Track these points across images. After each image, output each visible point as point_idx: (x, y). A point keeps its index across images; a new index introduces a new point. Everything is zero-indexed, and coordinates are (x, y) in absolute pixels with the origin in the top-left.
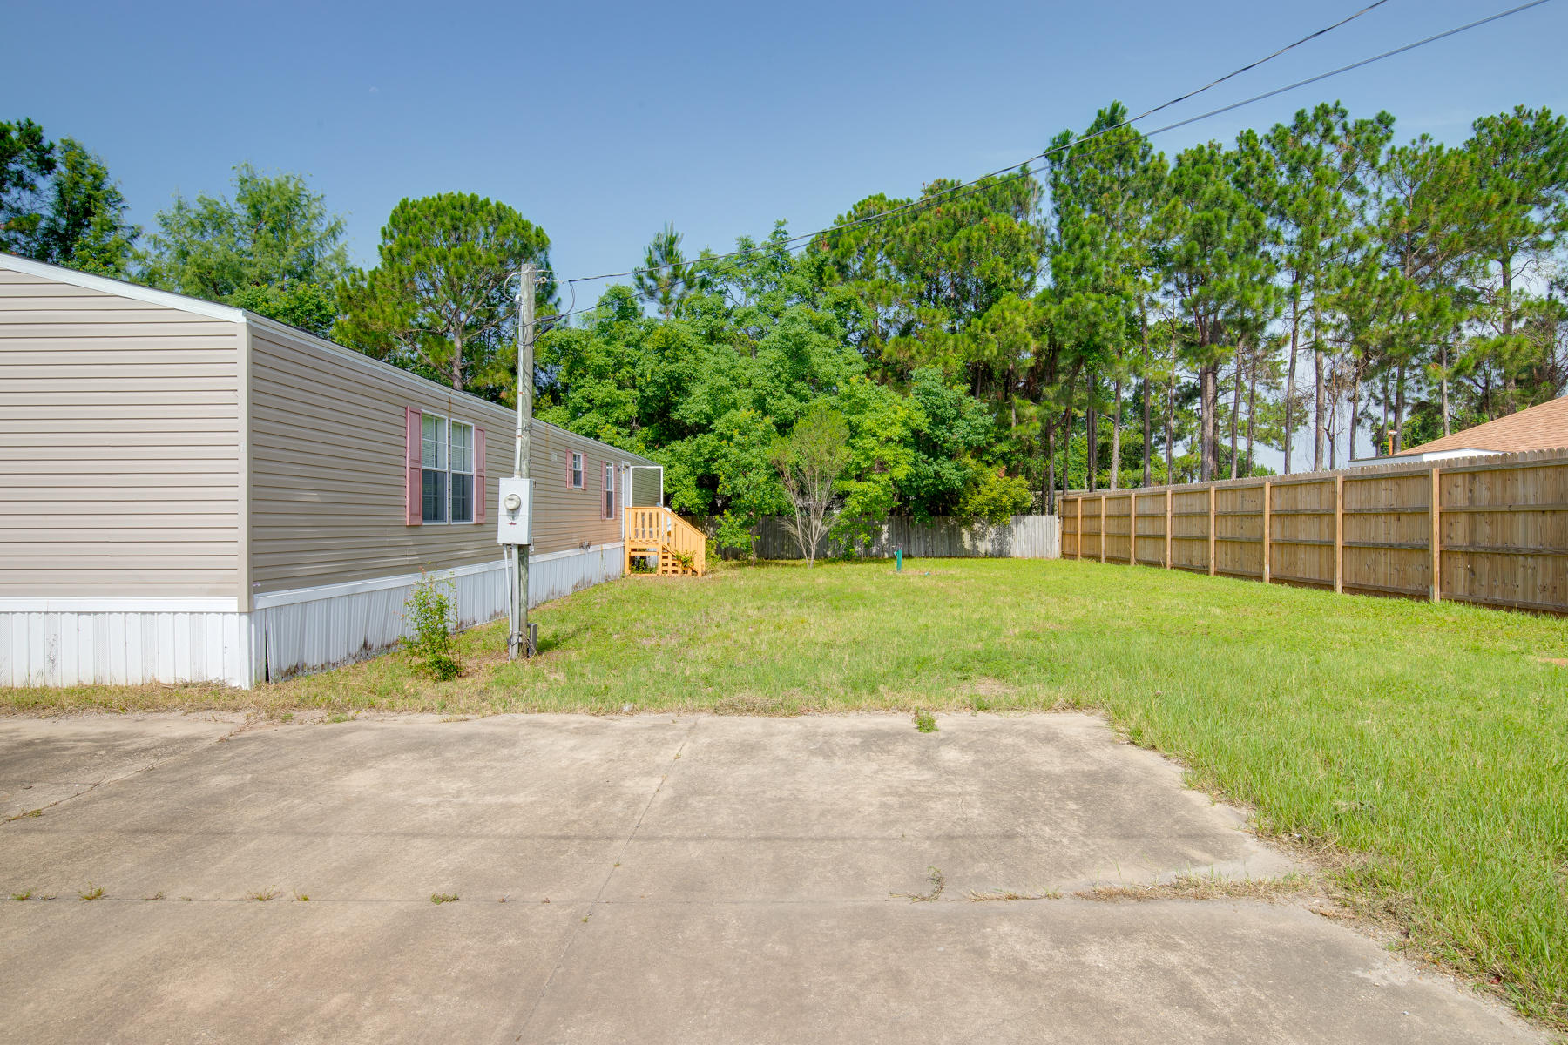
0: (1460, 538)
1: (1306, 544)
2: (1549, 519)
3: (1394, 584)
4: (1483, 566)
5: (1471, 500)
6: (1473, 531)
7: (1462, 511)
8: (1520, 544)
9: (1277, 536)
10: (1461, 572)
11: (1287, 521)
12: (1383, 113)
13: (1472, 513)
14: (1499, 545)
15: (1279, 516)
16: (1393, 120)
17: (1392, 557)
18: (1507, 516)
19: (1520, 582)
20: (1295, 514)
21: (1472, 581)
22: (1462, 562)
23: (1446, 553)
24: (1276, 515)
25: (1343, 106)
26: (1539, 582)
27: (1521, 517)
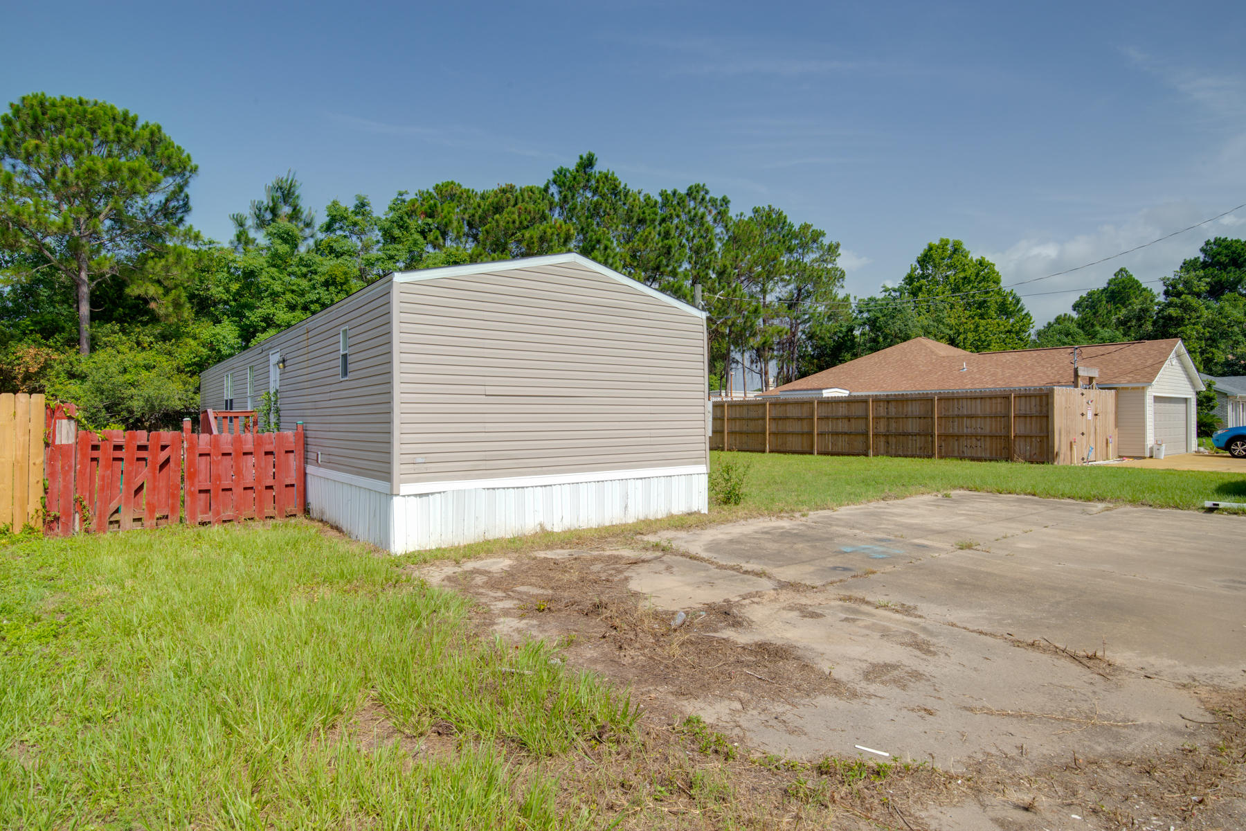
0: (882, 428)
1: (793, 433)
2: (922, 420)
3: (846, 450)
4: (892, 440)
5: (888, 413)
6: (888, 426)
7: (884, 417)
8: (910, 431)
9: (774, 430)
10: (882, 443)
11: (780, 422)
12: (725, 196)
13: (888, 418)
14: (901, 431)
15: (774, 419)
16: (729, 201)
17: (846, 438)
18: (905, 420)
19: (910, 446)
20: (787, 418)
21: (888, 447)
22: (882, 439)
23: (876, 435)
24: (773, 419)
25: (706, 187)
26: (918, 446)
27: (910, 420)
